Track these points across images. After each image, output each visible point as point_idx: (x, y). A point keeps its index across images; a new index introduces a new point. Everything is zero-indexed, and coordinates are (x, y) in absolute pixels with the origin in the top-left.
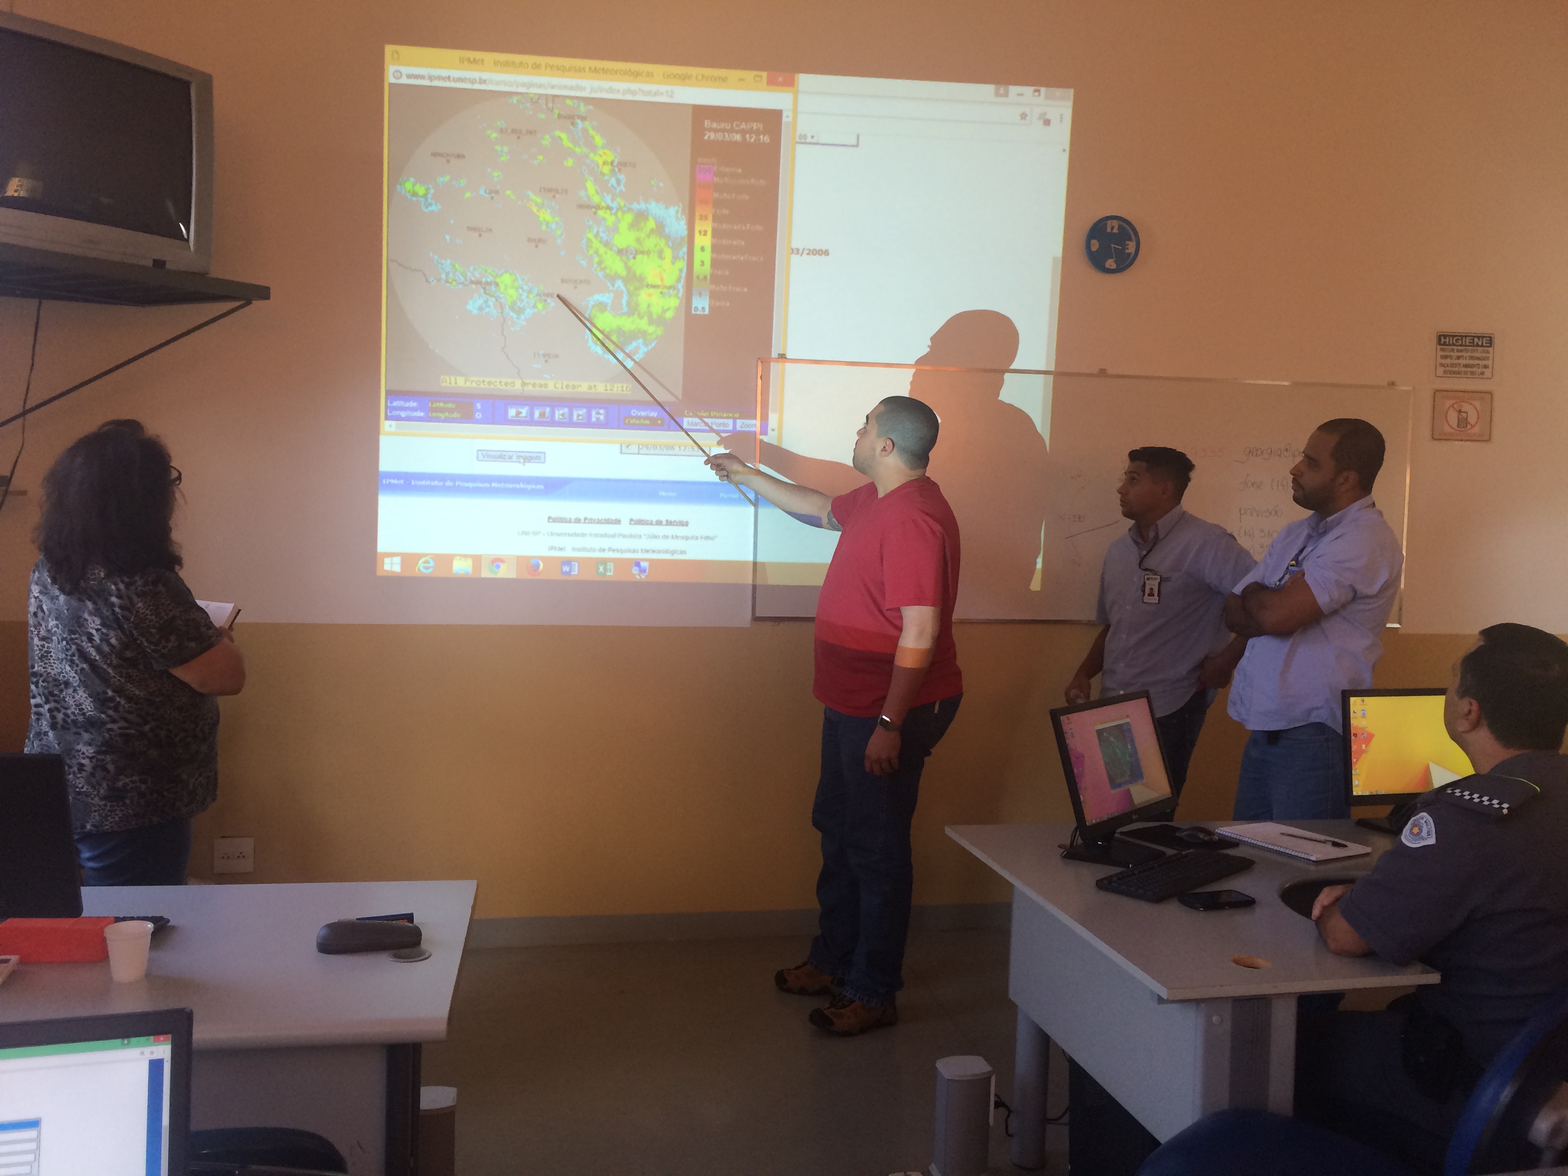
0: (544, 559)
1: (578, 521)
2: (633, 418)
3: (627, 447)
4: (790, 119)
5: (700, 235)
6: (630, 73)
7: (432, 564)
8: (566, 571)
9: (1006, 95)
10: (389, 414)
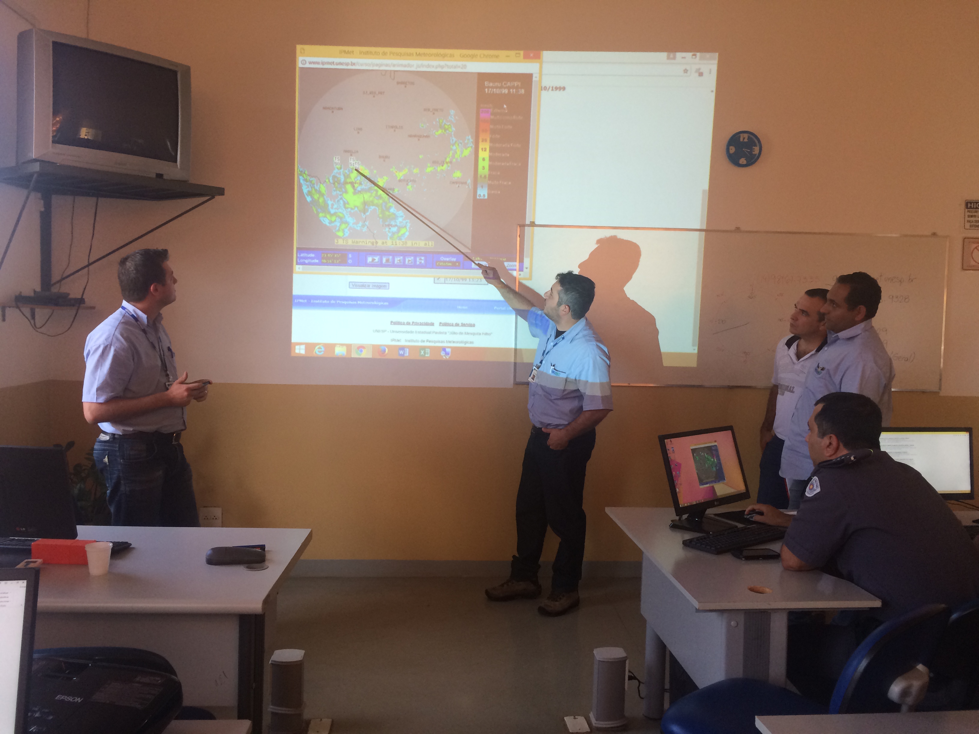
0: (388, 346)
1: (408, 324)
2: (441, 261)
3: (438, 279)
4: (538, 79)
5: (482, 151)
6: (440, 55)
7: (323, 349)
8: (401, 353)
9: (674, 58)
10: (298, 261)
